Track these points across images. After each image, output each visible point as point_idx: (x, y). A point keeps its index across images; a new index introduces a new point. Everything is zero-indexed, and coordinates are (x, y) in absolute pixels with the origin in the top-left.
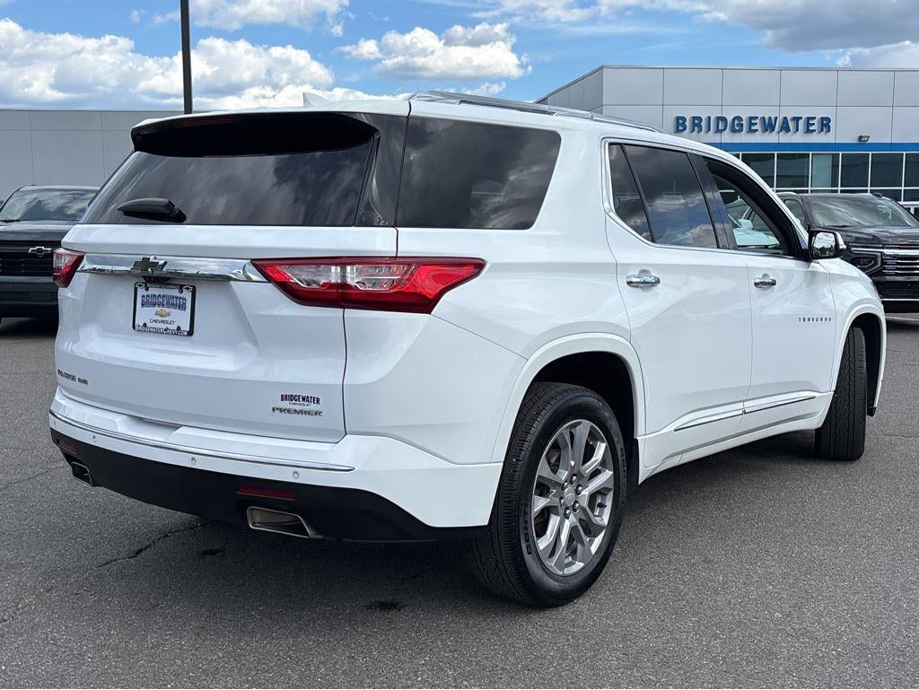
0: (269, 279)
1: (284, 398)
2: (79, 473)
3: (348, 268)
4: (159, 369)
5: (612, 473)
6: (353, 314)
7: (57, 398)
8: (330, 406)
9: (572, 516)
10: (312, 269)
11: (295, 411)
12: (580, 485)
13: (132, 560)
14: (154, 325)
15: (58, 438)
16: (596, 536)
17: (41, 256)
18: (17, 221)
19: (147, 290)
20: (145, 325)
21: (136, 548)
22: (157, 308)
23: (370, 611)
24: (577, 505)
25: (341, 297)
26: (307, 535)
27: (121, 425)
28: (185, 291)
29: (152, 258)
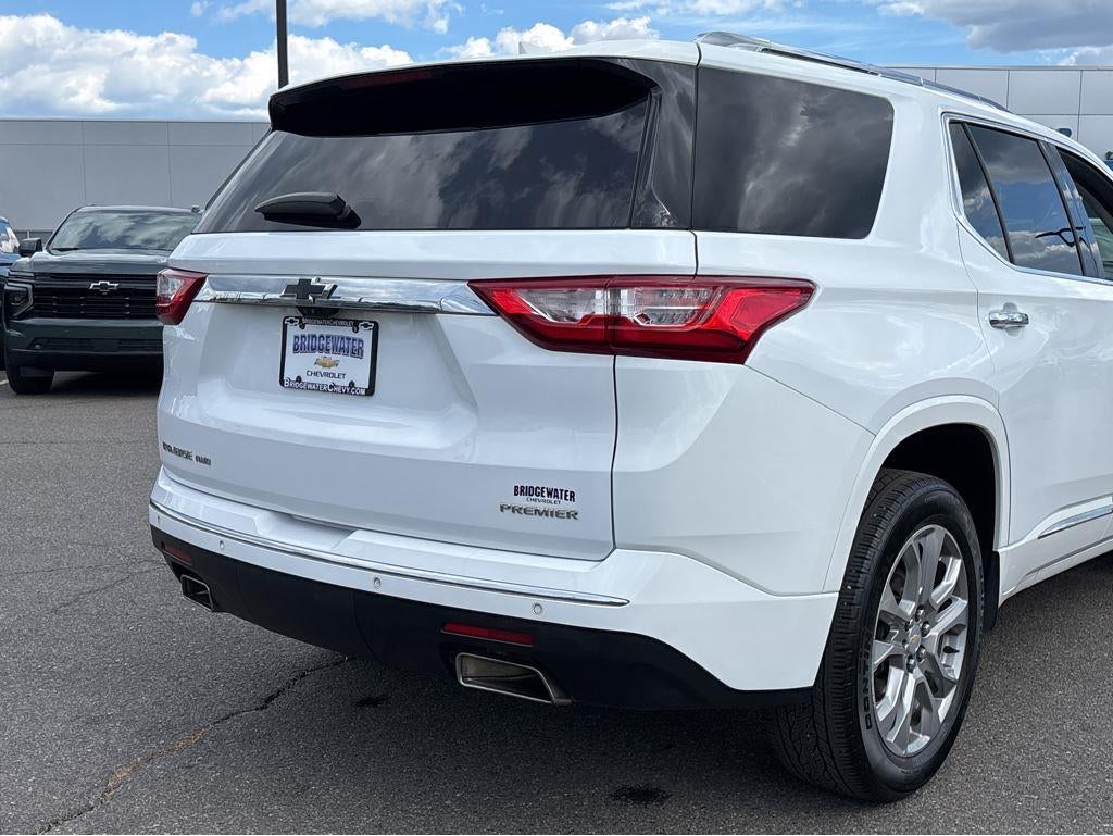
0: (497, 311)
1: (519, 491)
2: (192, 591)
3: (624, 293)
4: (301, 442)
5: (966, 602)
6: (628, 363)
7: (161, 482)
8: (591, 504)
9: (916, 670)
10: (562, 294)
11: (536, 510)
12: (926, 623)
13: (261, 713)
14: (312, 379)
15: (162, 540)
16: (944, 696)
17: (105, 292)
18: (75, 249)
19: (302, 327)
20: (299, 379)
21: (264, 693)
22: (317, 355)
23: (618, 802)
24: (923, 651)
25: (610, 338)
26: (549, 699)
27: (261, 525)
28: (361, 329)
29: (314, 280)
